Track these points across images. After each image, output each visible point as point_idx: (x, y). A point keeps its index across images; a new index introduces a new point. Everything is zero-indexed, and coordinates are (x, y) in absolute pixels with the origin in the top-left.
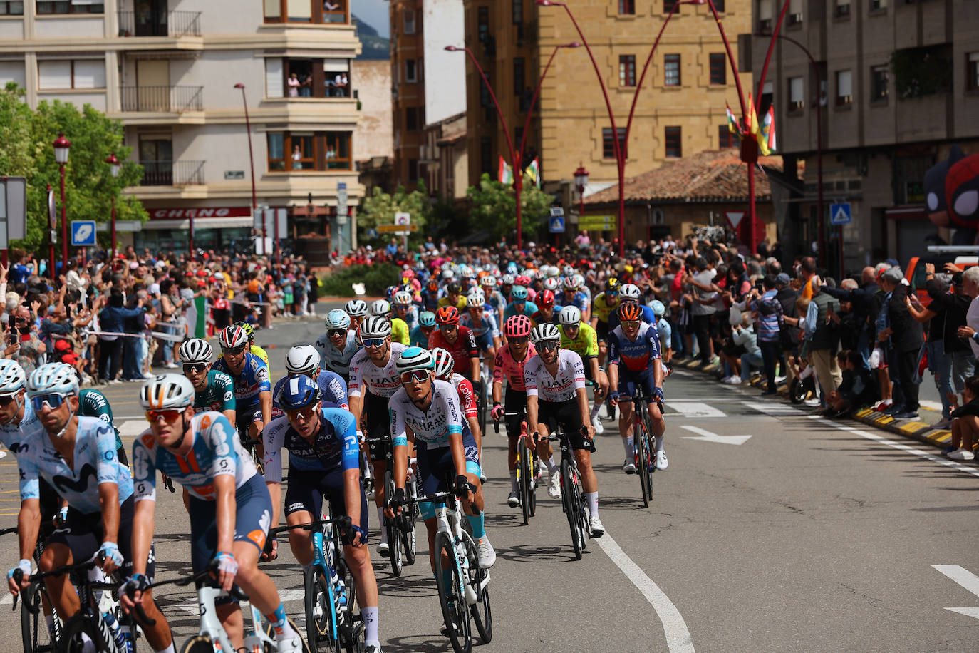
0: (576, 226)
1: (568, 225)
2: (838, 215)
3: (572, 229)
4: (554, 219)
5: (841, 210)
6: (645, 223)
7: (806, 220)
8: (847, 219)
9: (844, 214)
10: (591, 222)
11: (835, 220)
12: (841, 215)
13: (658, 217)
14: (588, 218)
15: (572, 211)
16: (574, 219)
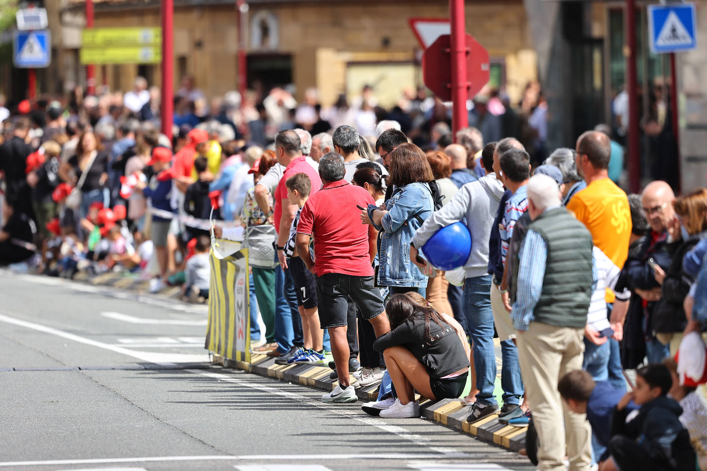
0: (76, 52)
1: (55, 52)
2: (666, 31)
3: (68, 59)
4: (24, 38)
5: (673, 19)
6: (232, 47)
7: (599, 42)
8: (689, 40)
9: (681, 30)
10: (108, 44)
11: (661, 42)
12: (674, 30)
13: (265, 31)
14: (103, 34)
15: (68, 18)
16: (72, 36)
